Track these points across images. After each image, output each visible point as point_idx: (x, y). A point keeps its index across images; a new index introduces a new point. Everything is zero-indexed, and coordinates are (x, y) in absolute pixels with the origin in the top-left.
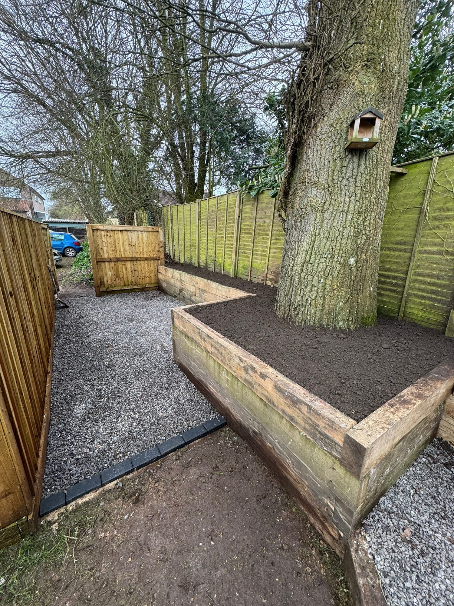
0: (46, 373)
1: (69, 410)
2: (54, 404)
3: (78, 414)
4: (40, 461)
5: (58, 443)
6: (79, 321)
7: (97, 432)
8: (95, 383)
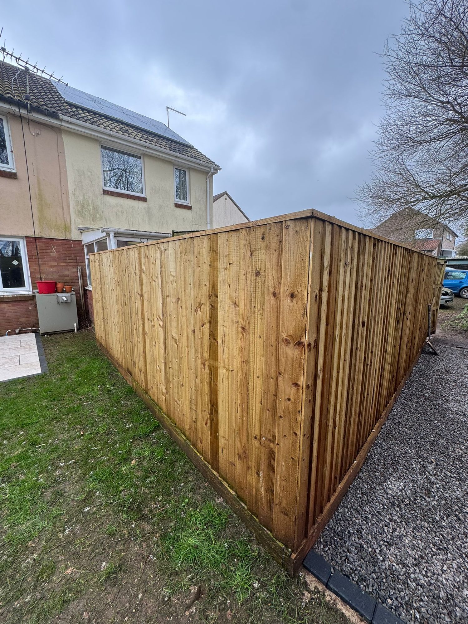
0: (378, 416)
1: (383, 475)
2: (371, 455)
3: (389, 488)
4: (328, 506)
5: (354, 503)
6: (444, 376)
7: (400, 537)
8: (430, 467)
